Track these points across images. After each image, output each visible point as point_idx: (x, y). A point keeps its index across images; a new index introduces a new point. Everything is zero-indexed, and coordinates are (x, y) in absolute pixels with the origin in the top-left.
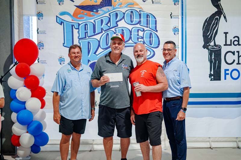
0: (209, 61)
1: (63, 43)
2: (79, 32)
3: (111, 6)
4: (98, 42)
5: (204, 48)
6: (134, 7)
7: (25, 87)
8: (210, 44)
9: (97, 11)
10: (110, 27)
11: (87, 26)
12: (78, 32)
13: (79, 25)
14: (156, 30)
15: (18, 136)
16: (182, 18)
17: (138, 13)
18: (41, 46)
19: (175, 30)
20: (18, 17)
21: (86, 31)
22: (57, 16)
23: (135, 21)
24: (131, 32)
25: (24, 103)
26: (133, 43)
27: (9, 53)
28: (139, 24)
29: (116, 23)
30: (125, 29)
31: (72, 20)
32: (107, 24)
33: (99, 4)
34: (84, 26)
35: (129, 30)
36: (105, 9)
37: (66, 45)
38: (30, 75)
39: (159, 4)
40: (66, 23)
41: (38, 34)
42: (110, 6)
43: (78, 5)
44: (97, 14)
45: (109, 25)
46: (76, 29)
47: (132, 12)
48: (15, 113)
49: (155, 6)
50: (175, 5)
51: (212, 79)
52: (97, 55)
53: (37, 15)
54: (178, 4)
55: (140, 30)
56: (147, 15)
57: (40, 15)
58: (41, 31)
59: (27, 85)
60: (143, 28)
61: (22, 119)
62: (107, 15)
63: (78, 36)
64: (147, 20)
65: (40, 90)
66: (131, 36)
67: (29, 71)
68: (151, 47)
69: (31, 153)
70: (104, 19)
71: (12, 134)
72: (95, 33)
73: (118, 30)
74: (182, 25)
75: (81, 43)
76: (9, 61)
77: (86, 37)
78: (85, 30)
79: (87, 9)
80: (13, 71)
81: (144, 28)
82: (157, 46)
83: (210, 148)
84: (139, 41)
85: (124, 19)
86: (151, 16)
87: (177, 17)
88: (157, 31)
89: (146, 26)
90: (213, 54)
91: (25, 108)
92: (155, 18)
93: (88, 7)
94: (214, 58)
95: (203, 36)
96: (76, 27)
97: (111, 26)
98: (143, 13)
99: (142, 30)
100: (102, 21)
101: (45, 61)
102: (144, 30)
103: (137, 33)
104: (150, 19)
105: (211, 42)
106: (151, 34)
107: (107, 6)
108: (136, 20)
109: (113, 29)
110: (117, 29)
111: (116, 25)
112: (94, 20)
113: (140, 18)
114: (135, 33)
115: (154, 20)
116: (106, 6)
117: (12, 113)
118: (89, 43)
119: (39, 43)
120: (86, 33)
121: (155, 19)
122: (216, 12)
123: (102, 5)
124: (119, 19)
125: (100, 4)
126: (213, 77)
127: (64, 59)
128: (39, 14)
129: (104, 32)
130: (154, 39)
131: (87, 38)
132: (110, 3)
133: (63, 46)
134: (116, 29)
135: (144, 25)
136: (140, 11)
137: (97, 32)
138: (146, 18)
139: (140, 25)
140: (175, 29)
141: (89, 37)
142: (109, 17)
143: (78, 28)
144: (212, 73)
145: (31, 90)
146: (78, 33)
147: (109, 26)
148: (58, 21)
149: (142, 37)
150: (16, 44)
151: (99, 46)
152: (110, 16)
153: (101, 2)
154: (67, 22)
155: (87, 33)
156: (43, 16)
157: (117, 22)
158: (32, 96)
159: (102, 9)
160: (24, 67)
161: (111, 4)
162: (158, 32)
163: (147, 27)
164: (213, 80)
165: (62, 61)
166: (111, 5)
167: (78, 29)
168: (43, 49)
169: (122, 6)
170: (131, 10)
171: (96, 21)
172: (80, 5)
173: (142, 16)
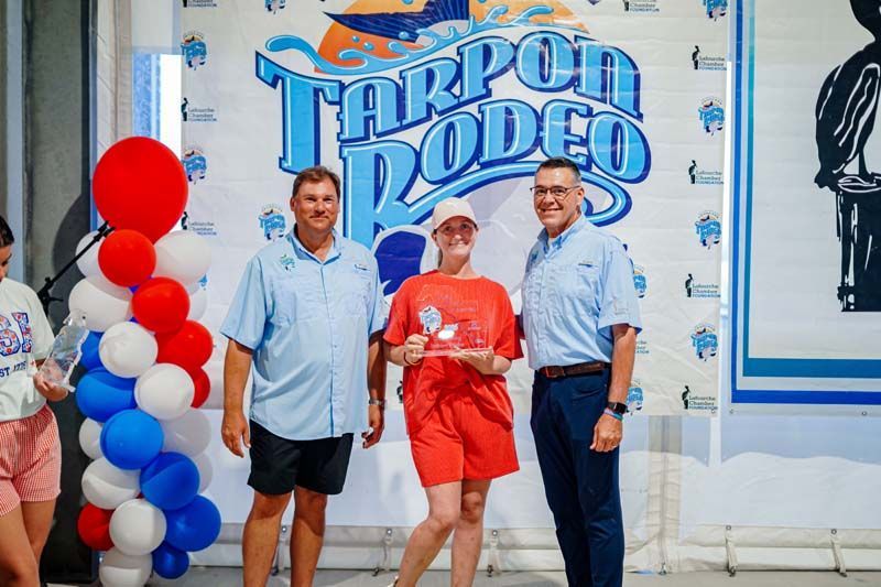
0: (839, 235)
1: (280, 159)
2: (341, 117)
3: (467, 18)
4: (413, 154)
5: (821, 187)
6: (556, 21)
7: (134, 324)
8: (845, 171)
9: (413, 38)
10: (462, 99)
11: (371, 91)
12: (338, 114)
13: (343, 87)
14: (635, 114)
15: (103, 510)
16: (739, 67)
18: (195, 168)
19: (711, 114)
20: (111, 57)
21: (368, 113)
22: (258, 54)
23: (557, 75)
24: (540, 118)
25: (130, 383)
27: (77, 193)
28: (572, 89)
29: (486, 85)
30: (517, 108)
31: (317, 70)
32: (449, 88)
33: (421, 9)
34: (361, 95)
35: (535, 111)
36: (442, 28)
37: (290, 164)
38: (153, 276)
39: (649, 12)
40: (292, 79)
41: (185, 119)
42: (462, 19)
44: (414, 48)
45: (456, 90)
46: (331, 103)
47: (546, 42)
48: (95, 423)
49: (634, 18)
50: (711, 17)
51: (849, 304)
52: (409, 206)
53: (183, 48)
54: (723, 15)
55: (576, 111)
56: (605, 55)
57: (193, 50)
58: (196, 110)
59: (140, 315)
60: (588, 106)
61: (121, 444)
62: (451, 51)
63: (339, 131)
64: (604, 72)
65: (191, 336)
66: (541, 134)
67: (149, 260)
68: (616, 178)
69: (151, 576)
70: (438, 67)
71: (83, 503)
72: (405, 122)
73: (491, 109)
74: (738, 95)
75: (350, 158)
76: (76, 223)
77: (367, 137)
78: (366, 107)
79: (375, 28)
80: (89, 261)
81: (592, 103)
82: (638, 174)
83: (837, 570)
85: (516, 69)
86: (619, 57)
87: (718, 65)
88: (640, 117)
89: (599, 95)
90: (853, 208)
91: (133, 405)
92: (635, 67)
93: (377, 22)
94: (859, 226)
95: (819, 138)
96: (330, 98)
97: (466, 96)
98: (589, 47)
99: (583, 110)
100: (430, 75)
101: (209, 224)
102: (590, 114)
103: (563, 124)
104: (616, 69)
105: (847, 163)
106: (617, 126)
107: (452, 19)
108: (560, 72)
109: (473, 108)
110: (488, 108)
111: (484, 91)
112: (401, 72)
113: (577, 63)
114: (555, 123)
115: (629, 76)
116: (446, 19)
117: (82, 422)
118: (378, 157)
119: (189, 155)
120: (367, 120)
121: (632, 72)
122: (869, 48)
123: (430, 16)
124: (496, 70)
125: (425, 11)
126: (851, 299)
127: (283, 218)
128: (189, 45)
129: (436, 118)
130: (629, 148)
131: (373, 139)
132: (461, 8)
133: (280, 167)
134: (483, 108)
135: (589, 93)
136: (576, 37)
137: (409, 119)
138: (600, 67)
139: (575, 92)
140: (708, 110)
141: (379, 135)
142: (458, 59)
143: (337, 99)
144: (850, 281)
145: (156, 336)
146: (338, 119)
147: (458, 94)
148: (262, 74)
149: (581, 137)
150: (103, 159)
151: (418, 169)
152: (461, 59)
153: (428, 4)
154: (297, 78)
155: (371, 122)
156: (204, 53)
157: (487, 80)
158: (159, 360)
159: (430, 28)
160: (131, 246)
161: (464, 9)
162: (645, 119)
163: (603, 100)
164: (852, 307)
165: (274, 226)
166: (465, 15)
167: (340, 103)
168: (202, 178)
169: (510, 17)
170: (541, 36)
171: (409, 74)
172: (348, 13)
173: (584, 58)
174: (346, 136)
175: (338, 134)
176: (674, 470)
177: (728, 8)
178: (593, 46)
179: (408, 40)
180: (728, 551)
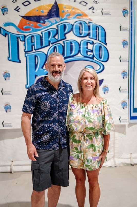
1: (8, 57)
2: (25, 45)
6: (83, 18)
9: (44, 22)
10: (58, 40)
11: (33, 38)
12: (24, 44)
13: (25, 37)
14: (105, 43)
16: (131, 30)
17: (86, 25)
21: (33, 44)
23: (84, 33)
24: (80, 45)
26: (82, 56)
29: (65, 36)
30: (74, 42)
31: (17, 32)
32: (54, 37)
33: (47, 14)
34: (30, 38)
35: (78, 43)
37: (11, 58)
39: (108, 15)
40: (11, 35)
43: (23, 15)
44: (44, 25)
45: (56, 37)
46: (22, 41)
47: (81, 23)
49: (104, 17)
50: (124, 16)
52: (45, 70)
54: (127, 16)
55: (89, 43)
56: (97, 27)
63: (24, 49)
64: (97, 32)
66: (80, 49)
68: (100, 61)
70: (51, 31)
72: (43, 46)
73: (67, 43)
74: (131, 38)
75: (28, 57)
77: (32, 51)
78: (32, 42)
79: (33, 20)
81: (94, 40)
82: (106, 60)
84: (88, 55)
85: (73, 31)
86: (101, 28)
87: (126, 30)
88: (106, 44)
92: (105, 30)
93: (34, 18)
96: (21, 39)
97: (59, 39)
98: (92, 25)
99: (91, 42)
100: (49, 33)
102: (93, 43)
103: (86, 46)
104: (100, 31)
106: (100, 47)
107: (55, 17)
109: (61, 42)
111: (64, 38)
112: (41, 32)
114: (84, 46)
115: (103, 33)
116: (53, 17)
118: (36, 56)
120: (32, 46)
123: (49, 16)
124: (68, 31)
127: (9, 74)
129: (51, 45)
131: (34, 51)
132: (57, 14)
133: (8, 59)
134: (64, 42)
136: (89, 22)
137: (44, 45)
138: (95, 31)
139: (89, 37)
140: (124, 42)
141: (36, 50)
143: (23, 40)
146: (24, 46)
148: (2, 33)
149: (91, 50)
151: (46, 60)
152: (58, 29)
153: (48, 13)
157: (65, 34)
162: (108, 44)
163: (97, 39)
165: (7, 76)
167: (24, 41)
169: (71, 17)
170: (79, 22)
171: (44, 33)
172: (26, 15)
173: (91, 28)
174: (27, 50)
175: (24, 50)
176: (117, 139)
177: (129, 14)
178: (93, 25)
179: (43, 23)
180: (131, 160)
